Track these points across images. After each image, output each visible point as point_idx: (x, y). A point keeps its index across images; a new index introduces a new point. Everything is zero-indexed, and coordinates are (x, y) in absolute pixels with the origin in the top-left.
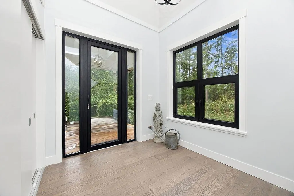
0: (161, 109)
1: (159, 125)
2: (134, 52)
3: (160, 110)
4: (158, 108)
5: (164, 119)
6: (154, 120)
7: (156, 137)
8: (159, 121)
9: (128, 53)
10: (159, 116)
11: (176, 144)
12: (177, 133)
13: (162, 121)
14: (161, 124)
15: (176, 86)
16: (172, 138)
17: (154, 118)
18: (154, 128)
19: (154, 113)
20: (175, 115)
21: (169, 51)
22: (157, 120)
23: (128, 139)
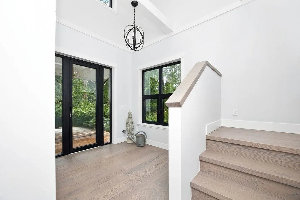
0: (133, 117)
1: (131, 130)
2: (110, 69)
3: (131, 117)
4: (130, 116)
5: (135, 124)
6: (127, 125)
7: (128, 139)
8: (131, 126)
9: (104, 69)
10: (131, 122)
11: (144, 143)
12: (144, 134)
13: (134, 126)
14: (133, 128)
15: (144, 98)
16: (141, 138)
17: (127, 124)
18: (126, 132)
19: (126, 119)
20: (144, 121)
21: (139, 70)
22: (129, 126)
23: (105, 142)
